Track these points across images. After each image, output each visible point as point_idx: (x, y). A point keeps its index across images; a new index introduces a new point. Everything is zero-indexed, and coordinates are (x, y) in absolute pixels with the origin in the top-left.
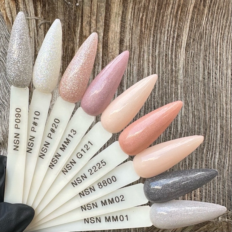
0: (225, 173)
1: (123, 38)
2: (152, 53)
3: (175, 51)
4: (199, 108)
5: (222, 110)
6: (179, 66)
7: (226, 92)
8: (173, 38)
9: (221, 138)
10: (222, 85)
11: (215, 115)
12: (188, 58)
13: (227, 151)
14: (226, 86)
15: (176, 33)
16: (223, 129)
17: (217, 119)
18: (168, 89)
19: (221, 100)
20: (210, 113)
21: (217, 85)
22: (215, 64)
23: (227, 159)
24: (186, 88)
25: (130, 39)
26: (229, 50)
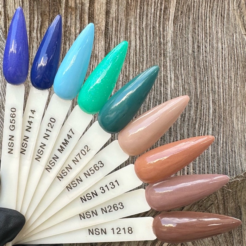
0: (219, 150)
1: (109, 9)
2: (139, 25)
3: (163, 24)
4: (189, 81)
5: (213, 84)
6: (167, 39)
7: (217, 66)
8: (160, 11)
9: (213, 113)
10: (213, 59)
11: (206, 89)
12: (177, 31)
13: (221, 127)
14: (217, 60)
15: (163, 5)
16: (216, 103)
17: (209, 93)
18: (157, 62)
19: (212, 74)
20: (201, 87)
21: (207, 59)
22: (205, 38)
23: (221, 136)
24: (175, 62)
25: (116, 11)
26: (219, 24)
